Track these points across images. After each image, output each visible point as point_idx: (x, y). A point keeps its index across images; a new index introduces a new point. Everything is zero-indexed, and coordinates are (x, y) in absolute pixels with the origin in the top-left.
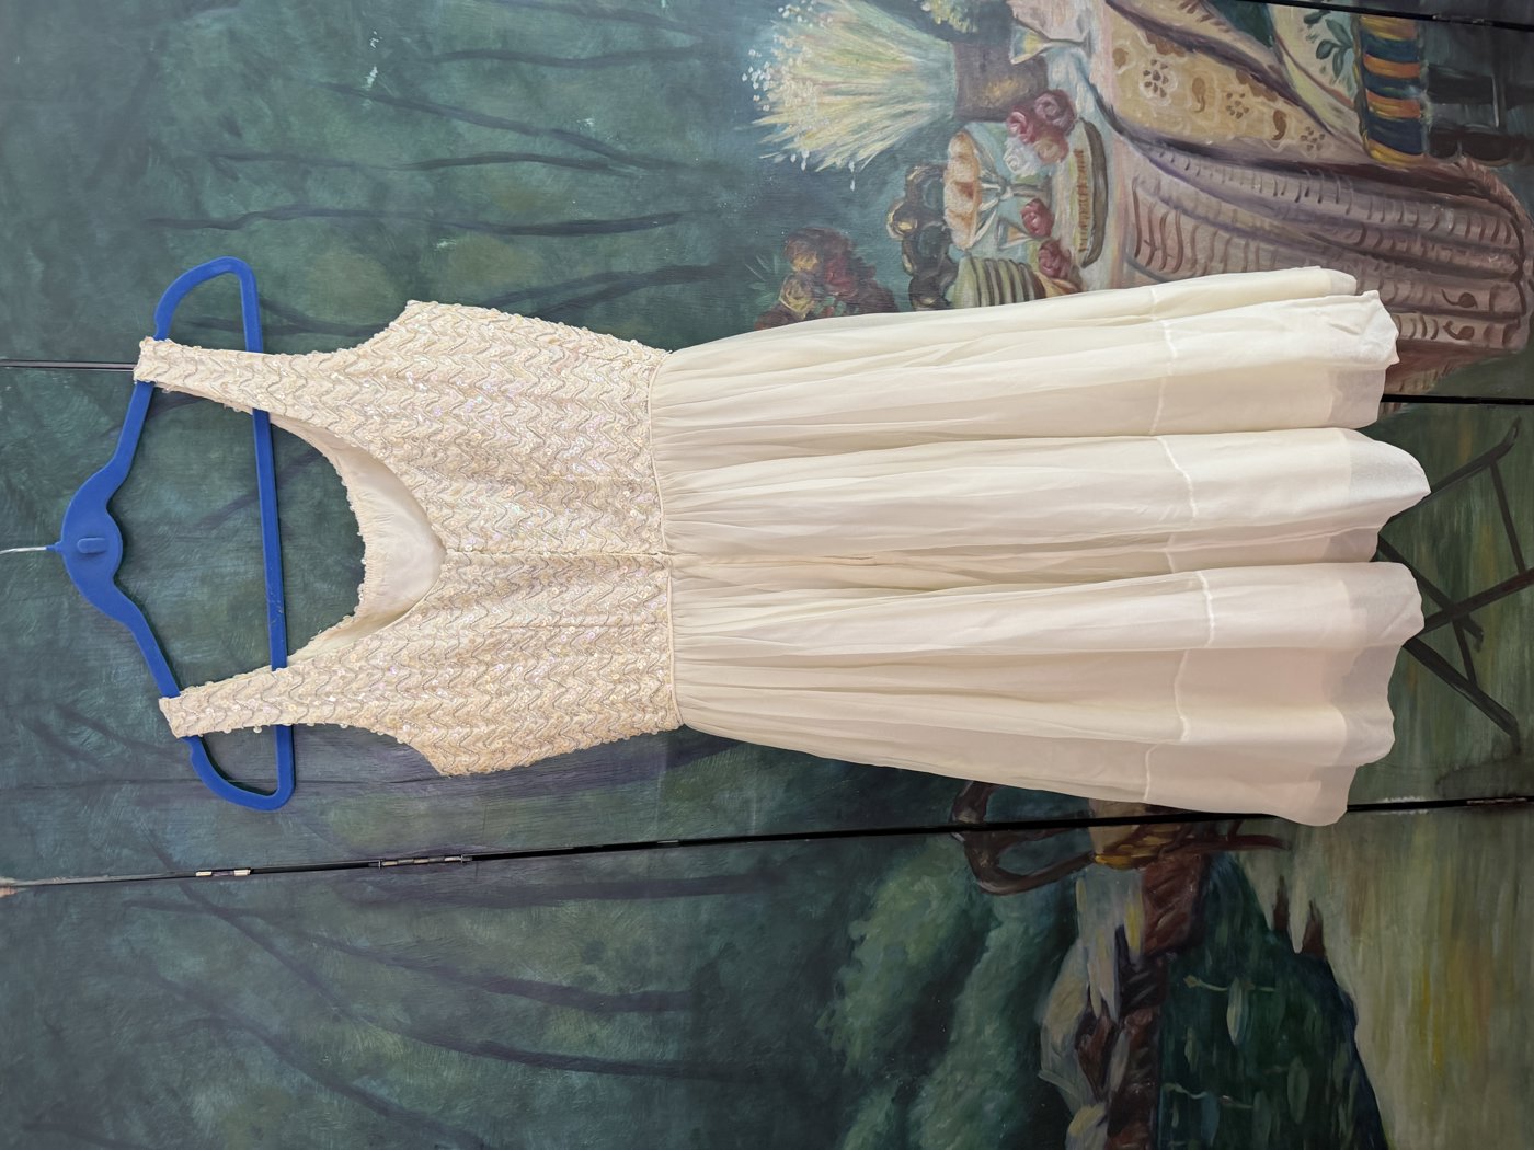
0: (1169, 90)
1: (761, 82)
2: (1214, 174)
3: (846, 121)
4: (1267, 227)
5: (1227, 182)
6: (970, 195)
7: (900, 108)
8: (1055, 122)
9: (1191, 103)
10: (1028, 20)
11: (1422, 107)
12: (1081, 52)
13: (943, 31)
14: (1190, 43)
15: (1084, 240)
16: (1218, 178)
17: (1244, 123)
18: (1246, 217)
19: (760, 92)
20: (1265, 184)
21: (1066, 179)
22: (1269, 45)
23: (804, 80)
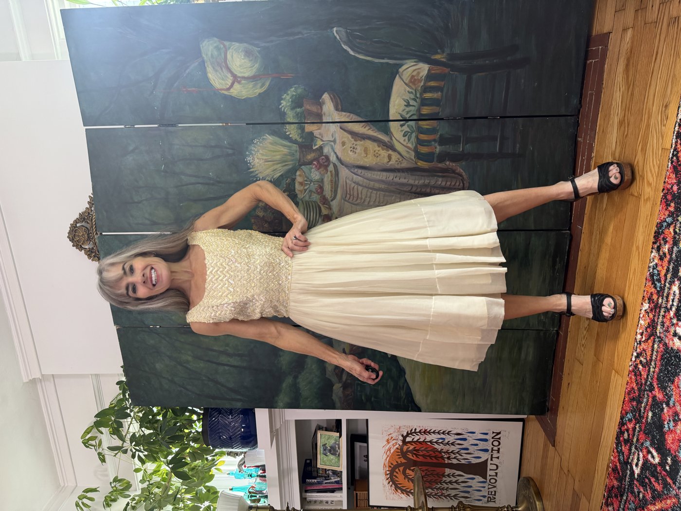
0: (357, 151)
1: (249, 160)
2: (369, 174)
3: (271, 168)
4: (383, 187)
5: (372, 176)
6: (302, 185)
7: (284, 164)
8: (325, 164)
9: (363, 155)
10: (318, 136)
11: (436, 148)
12: (332, 143)
13: (295, 142)
14: (364, 137)
15: (332, 194)
16: (370, 175)
17: (378, 159)
18: (377, 185)
19: (249, 163)
20: (384, 176)
21: (327, 179)
22: (388, 135)
23: (260, 159)
